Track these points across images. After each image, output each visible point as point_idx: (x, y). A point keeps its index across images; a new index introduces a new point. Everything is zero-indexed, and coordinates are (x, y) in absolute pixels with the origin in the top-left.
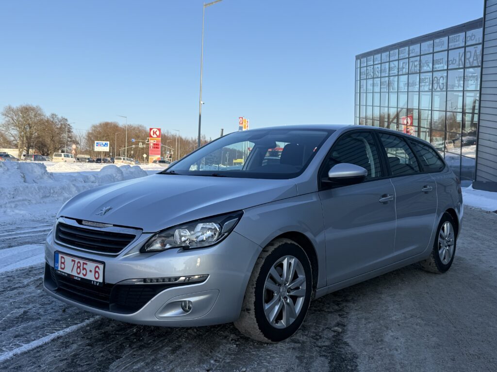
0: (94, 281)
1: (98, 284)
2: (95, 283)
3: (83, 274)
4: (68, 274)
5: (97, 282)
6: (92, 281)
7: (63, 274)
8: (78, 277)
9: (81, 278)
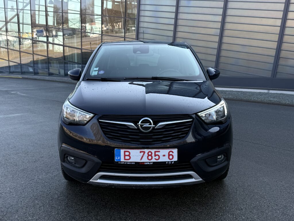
0: (168, 162)
1: (173, 163)
2: (170, 163)
3: (156, 159)
4: (135, 162)
5: (172, 162)
6: (166, 162)
7: (128, 163)
8: (150, 162)
9: (154, 163)
